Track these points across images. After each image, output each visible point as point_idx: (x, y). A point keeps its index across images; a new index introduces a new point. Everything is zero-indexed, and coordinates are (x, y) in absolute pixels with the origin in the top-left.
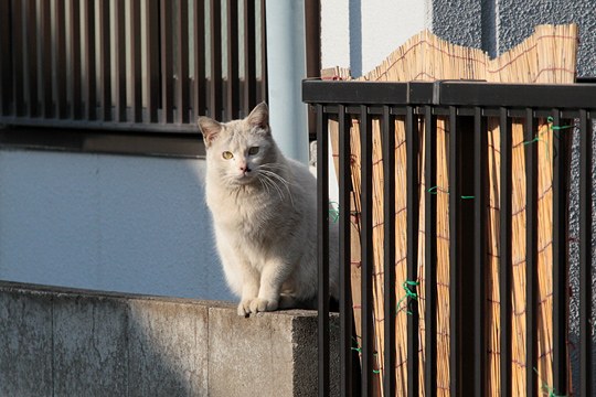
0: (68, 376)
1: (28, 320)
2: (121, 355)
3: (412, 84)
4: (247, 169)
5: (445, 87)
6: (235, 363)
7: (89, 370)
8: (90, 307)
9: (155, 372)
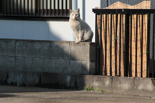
0: (37, 52)
1: (27, 44)
2: (50, 49)
3: (117, 9)
4: (76, 17)
5: (124, 9)
6: (76, 49)
7: (42, 51)
8: (42, 42)
9: (58, 51)
